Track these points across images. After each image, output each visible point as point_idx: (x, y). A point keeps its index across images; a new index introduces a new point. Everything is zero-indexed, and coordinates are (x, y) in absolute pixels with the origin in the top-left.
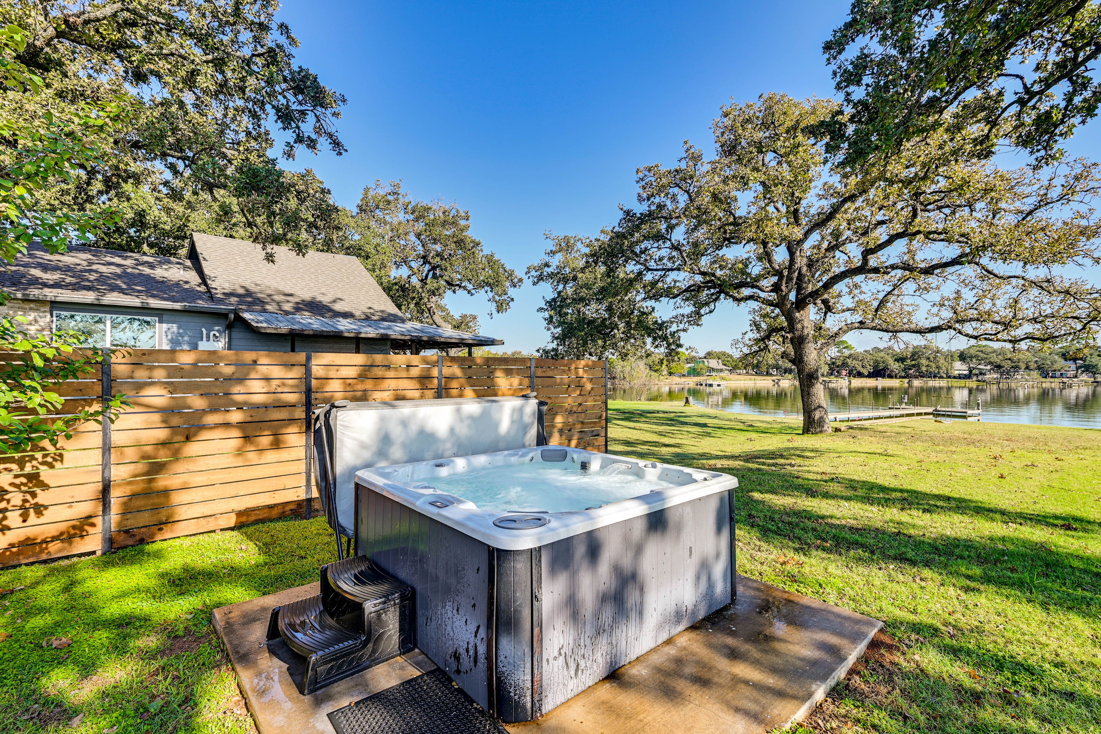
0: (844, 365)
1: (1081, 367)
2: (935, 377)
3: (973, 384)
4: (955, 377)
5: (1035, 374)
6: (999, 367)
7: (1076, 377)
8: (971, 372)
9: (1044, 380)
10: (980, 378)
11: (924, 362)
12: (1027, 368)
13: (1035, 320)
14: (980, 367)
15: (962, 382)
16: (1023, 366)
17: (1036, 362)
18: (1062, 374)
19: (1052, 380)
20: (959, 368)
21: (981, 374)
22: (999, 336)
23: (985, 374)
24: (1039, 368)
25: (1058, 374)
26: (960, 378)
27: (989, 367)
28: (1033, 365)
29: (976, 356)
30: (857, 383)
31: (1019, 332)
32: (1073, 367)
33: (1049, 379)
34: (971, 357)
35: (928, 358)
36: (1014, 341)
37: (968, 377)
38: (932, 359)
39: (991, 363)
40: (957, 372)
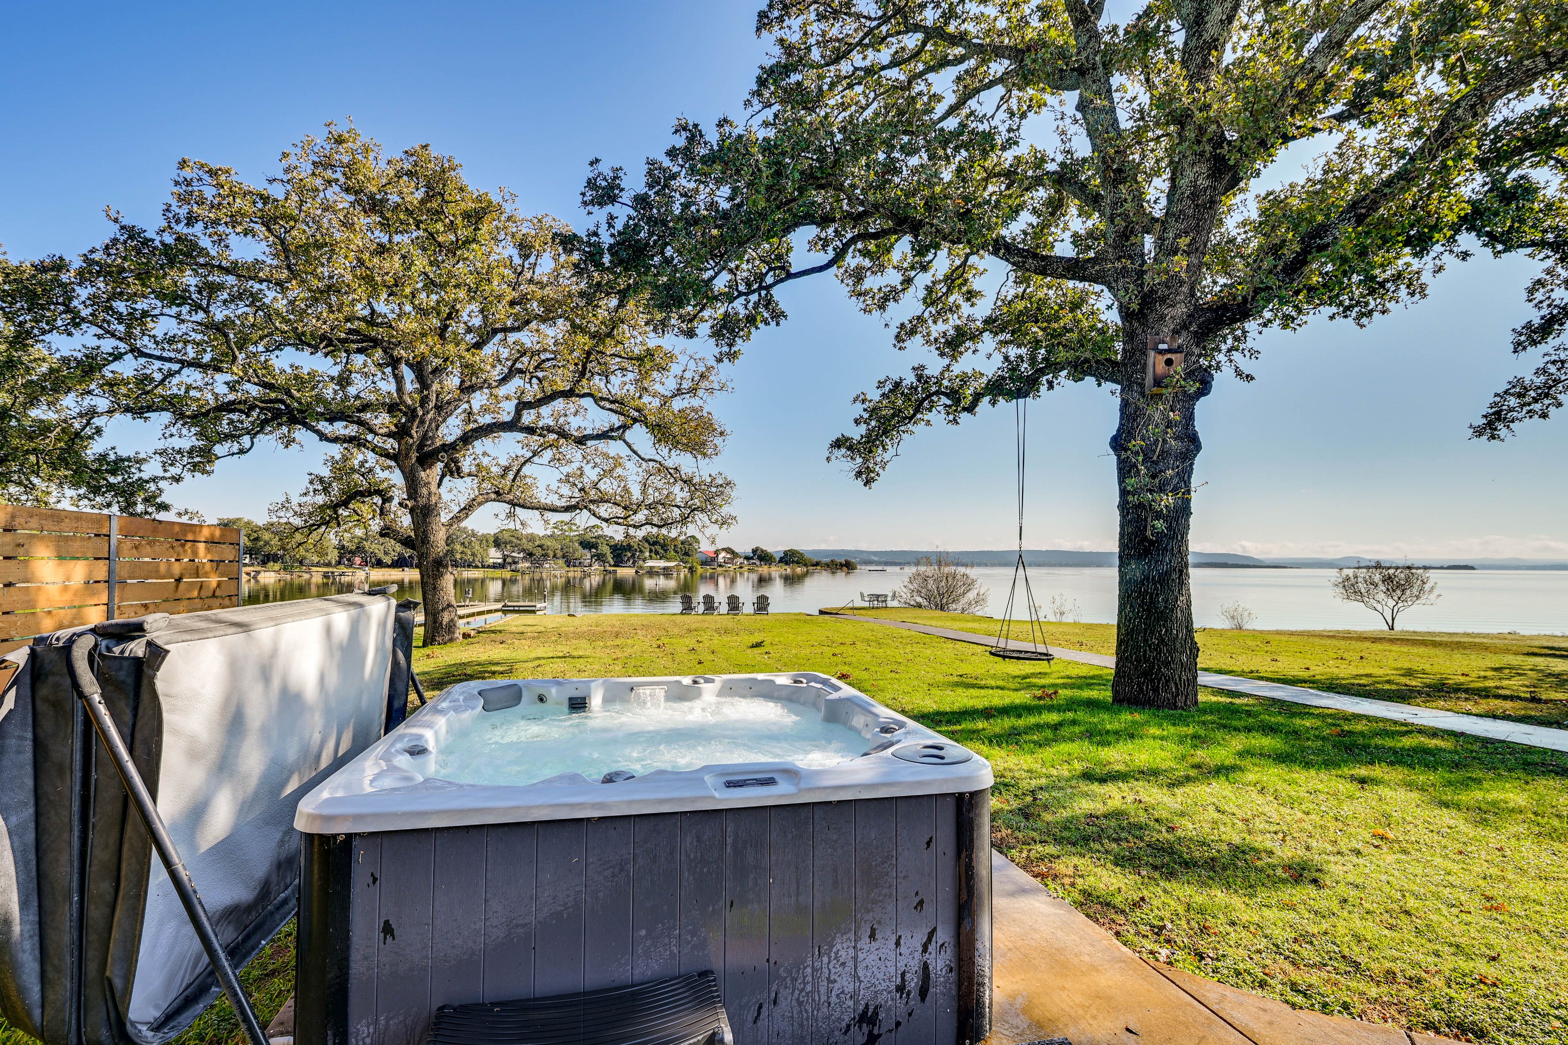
0: (359, 549)
2: (469, 566)
3: (507, 574)
4: (489, 567)
5: (561, 562)
6: (531, 554)
8: (505, 560)
9: (567, 569)
10: (513, 567)
11: (458, 547)
12: (555, 556)
14: (513, 554)
15: (498, 573)
16: (551, 554)
18: (581, 563)
19: (574, 569)
20: (494, 555)
21: (514, 563)
23: (517, 563)
25: (578, 562)
26: (494, 567)
28: (559, 554)
29: (511, 542)
30: (377, 575)
32: (589, 556)
33: (572, 569)
34: (506, 543)
35: (463, 544)
37: (502, 566)
38: (467, 544)
39: (524, 550)
40: (491, 561)
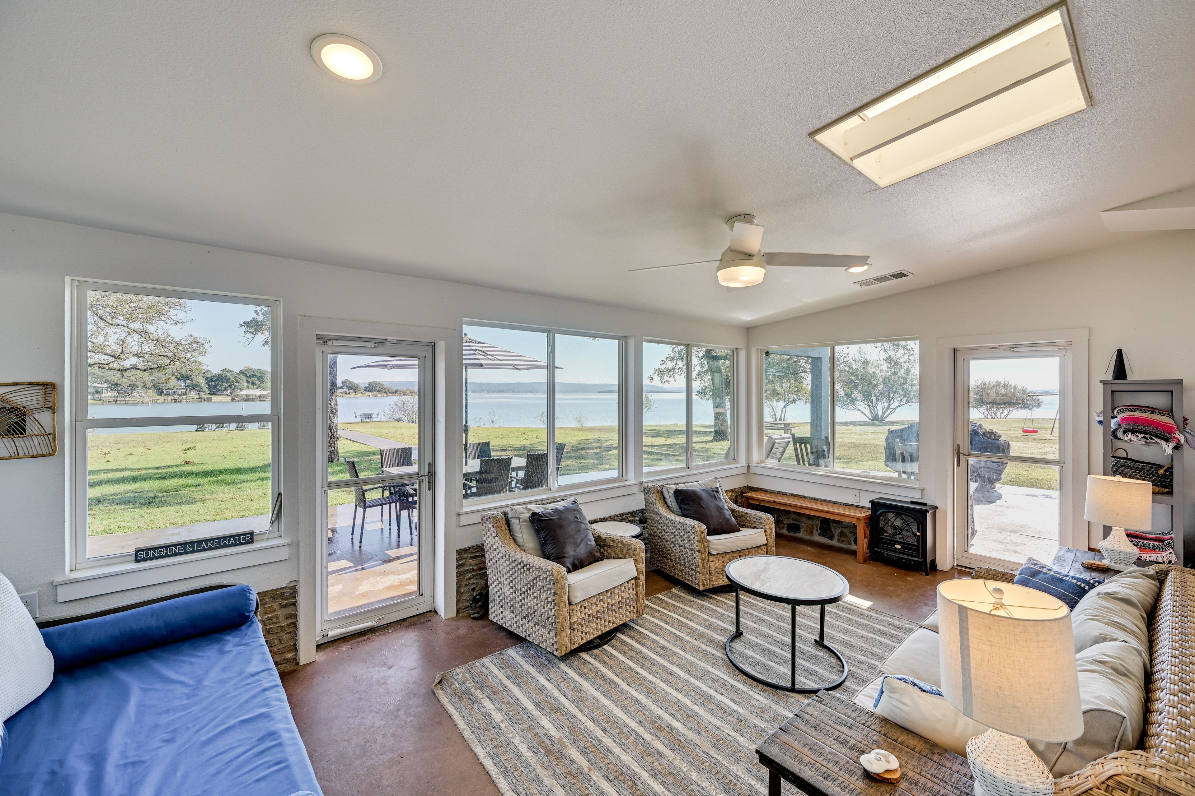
1: (189, 386)
5: (151, 392)
6: (116, 385)
7: (185, 394)
9: (159, 397)
10: (96, 396)
12: (144, 386)
13: (137, 355)
14: (96, 385)
17: (152, 381)
18: (174, 392)
19: (166, 397)
21: (97, 392)
22: (111, 365)
23: (101, 392)
24: (154, 387)
25: (171, 391)
27: (106, 385)
28: (149, 385)
31: (127, 363)
32: (183, 386)
36: (123, 370)
39: (107, 381)
